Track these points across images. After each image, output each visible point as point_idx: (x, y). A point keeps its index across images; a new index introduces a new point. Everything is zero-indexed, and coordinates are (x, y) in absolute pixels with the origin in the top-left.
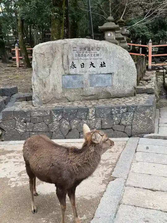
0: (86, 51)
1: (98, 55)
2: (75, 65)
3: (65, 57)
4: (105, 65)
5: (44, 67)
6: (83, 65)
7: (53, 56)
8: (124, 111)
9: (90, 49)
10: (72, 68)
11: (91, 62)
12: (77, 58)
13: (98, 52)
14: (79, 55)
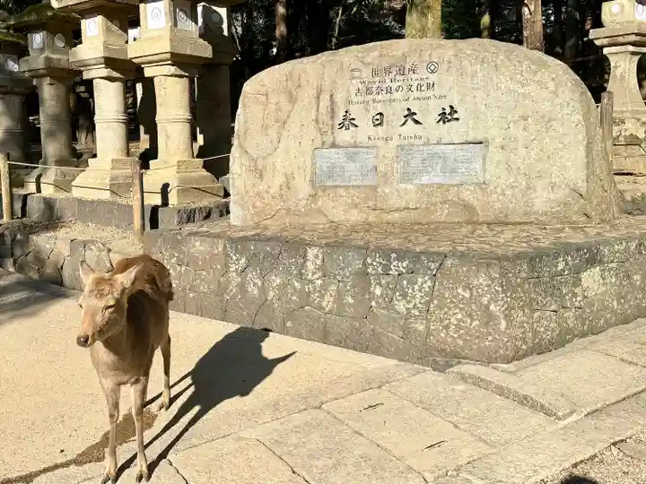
0: (392, 76)
1: (430, 86)
2: (354, 119)
3: (325, 98)
4: (455, 116)
5: (265, 128)
6: (379, 120)
7: (292, 99)
8: (401, 269)
9: (407, 70)
10: (344, 128)
11: (409, 109)
12: (360, 99)
13: (433, 78)
14: (368, 91)
